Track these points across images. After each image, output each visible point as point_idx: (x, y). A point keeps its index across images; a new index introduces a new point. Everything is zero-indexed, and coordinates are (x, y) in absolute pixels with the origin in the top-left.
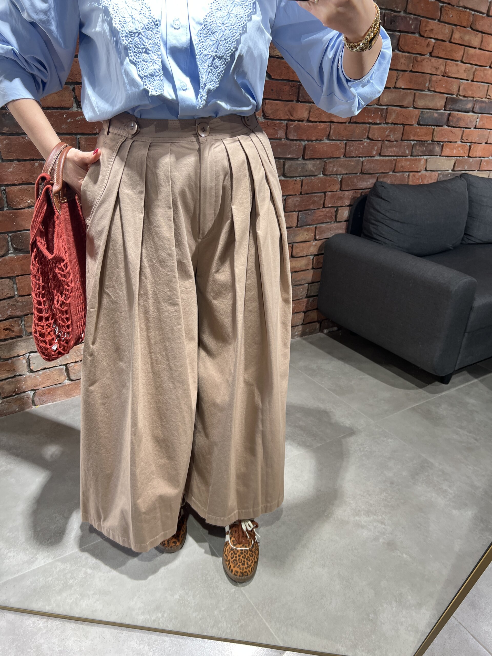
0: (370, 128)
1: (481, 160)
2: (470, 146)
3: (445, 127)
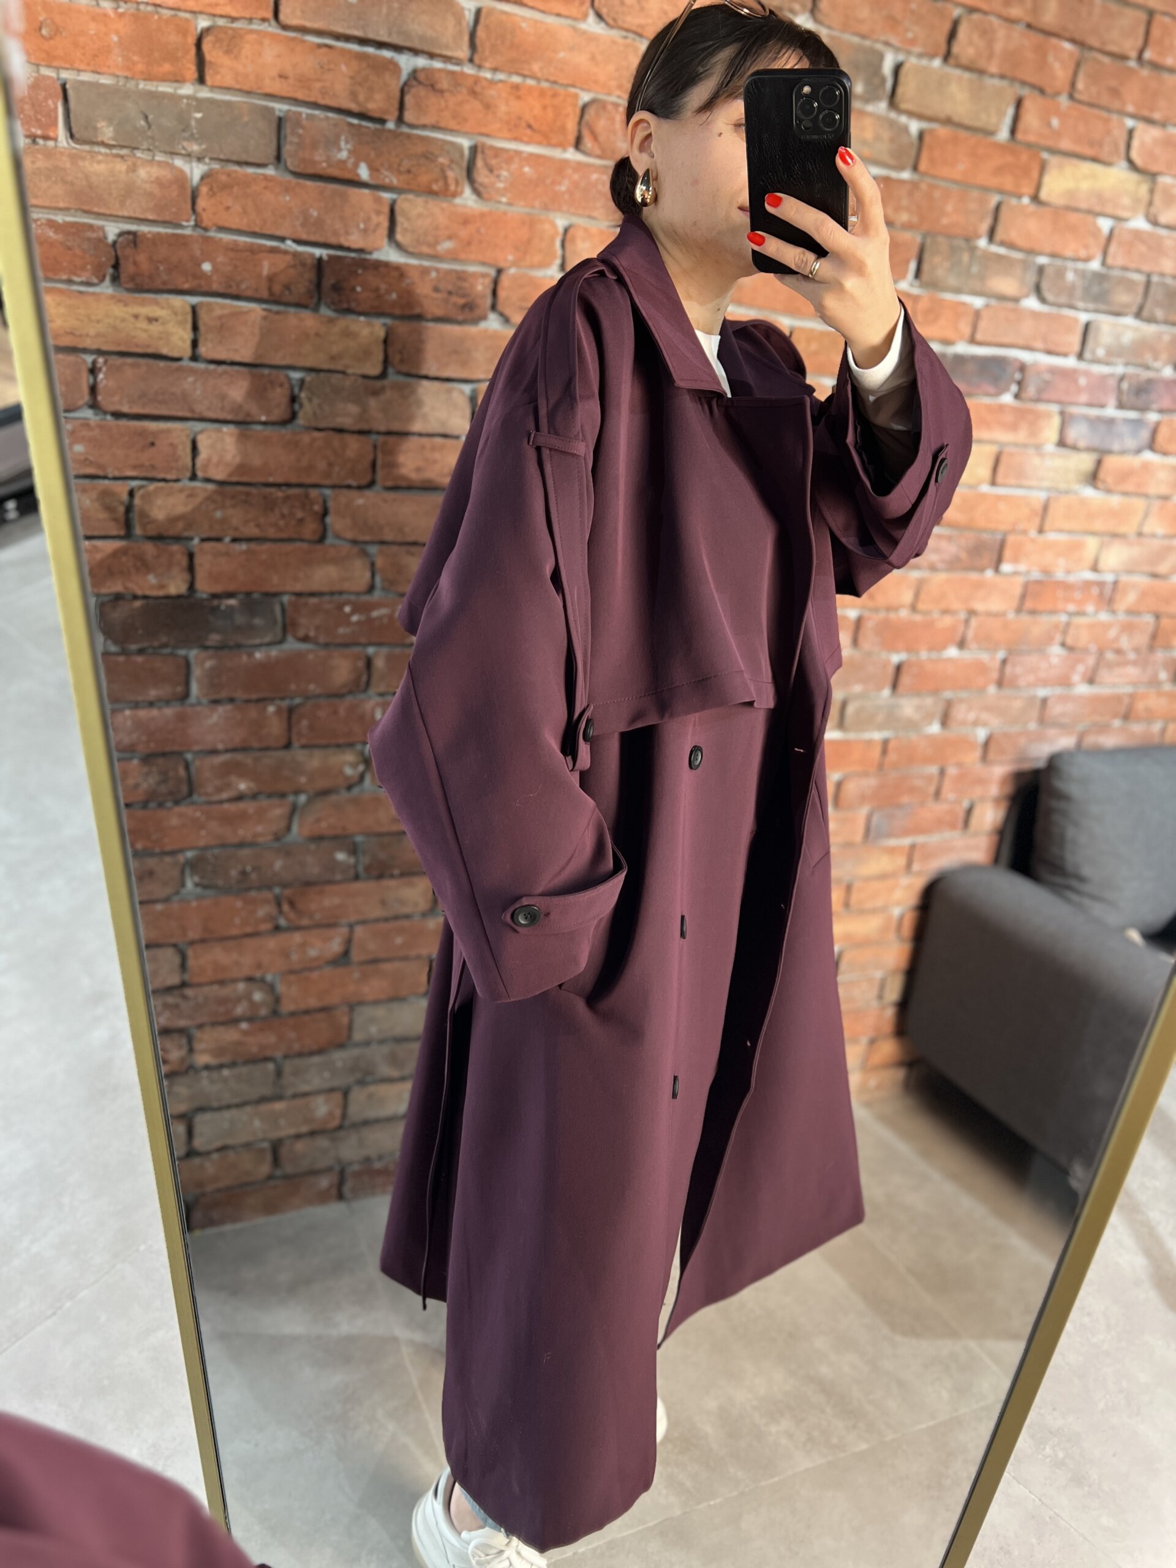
0: (1068, 625)
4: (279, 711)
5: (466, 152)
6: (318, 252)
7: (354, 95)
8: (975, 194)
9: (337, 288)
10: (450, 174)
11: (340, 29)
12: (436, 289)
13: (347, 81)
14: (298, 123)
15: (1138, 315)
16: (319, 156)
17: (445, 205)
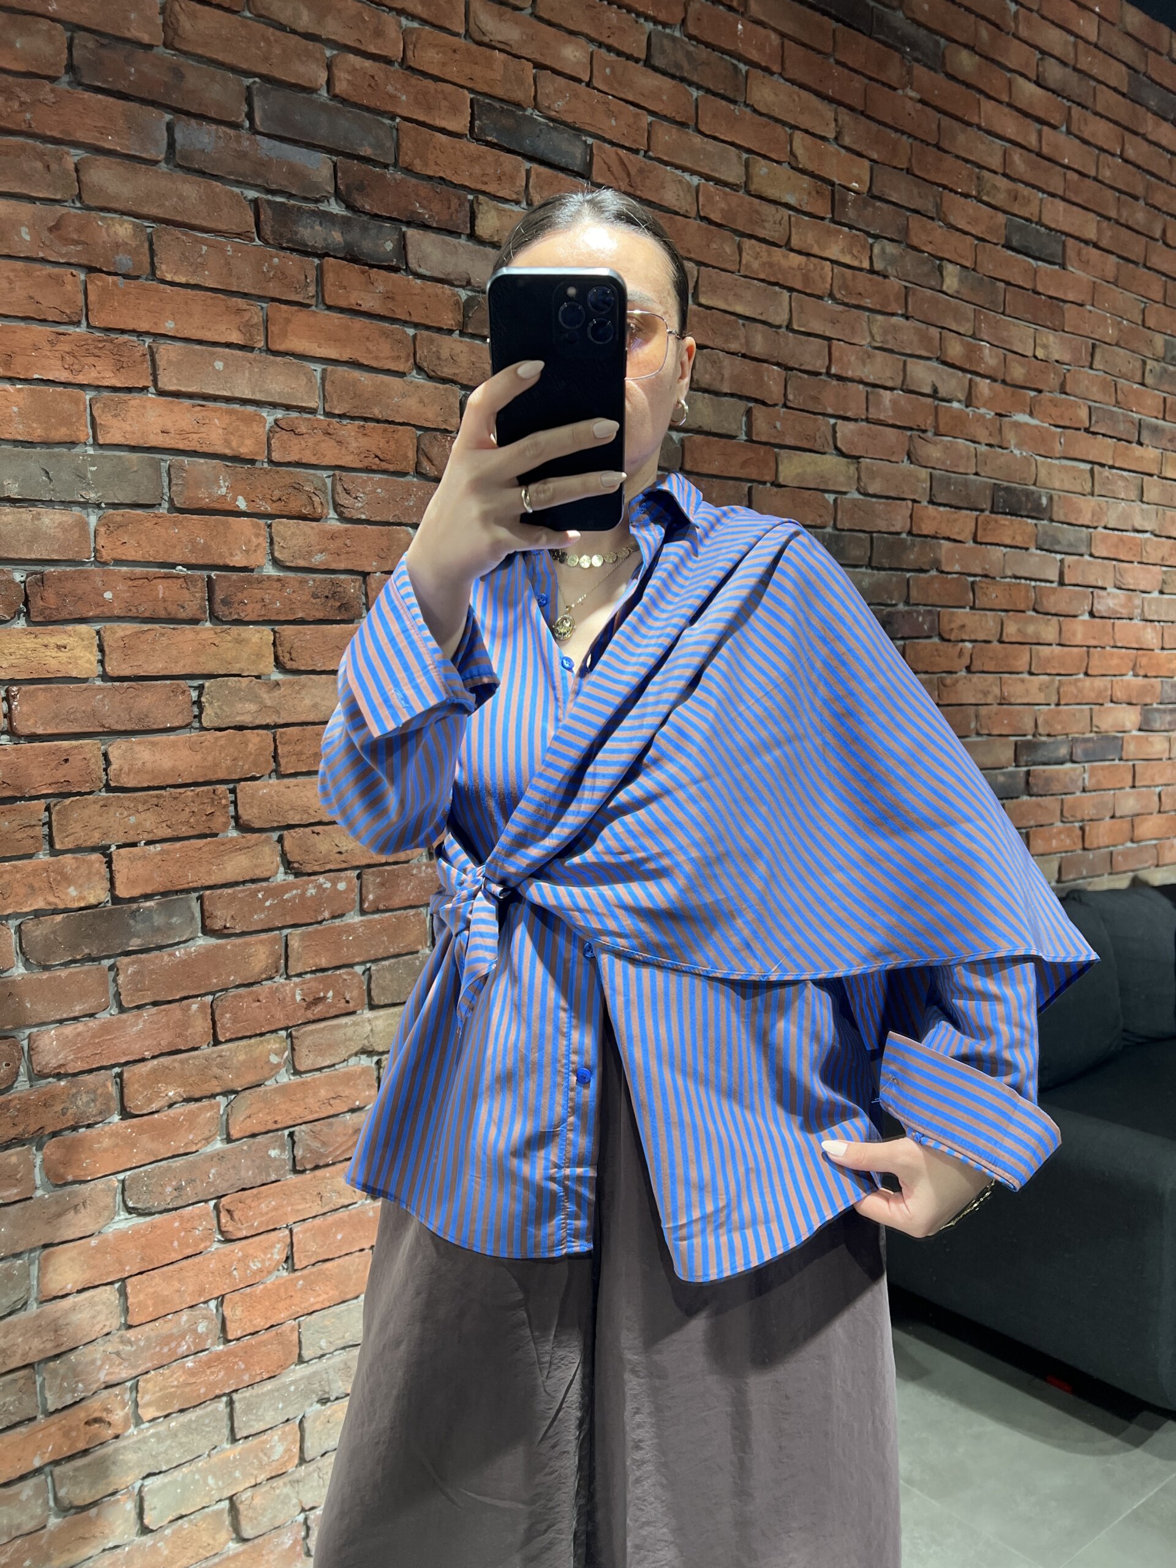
1: (1111, 853)
2: (1082, 829)
3: (1025, 798)
4: (202, 1006)
5: (329, 481)
6: (205, 573)
7: (227, 442)
8: (731, 483)
9: (225, 602)
10: (316, 499)
11: (210, 391)
12: (315, 596)
13: (220, 431)
14: (182, 468)
15: (869, 565)
16: (202, 493)
17: (314, 524)
